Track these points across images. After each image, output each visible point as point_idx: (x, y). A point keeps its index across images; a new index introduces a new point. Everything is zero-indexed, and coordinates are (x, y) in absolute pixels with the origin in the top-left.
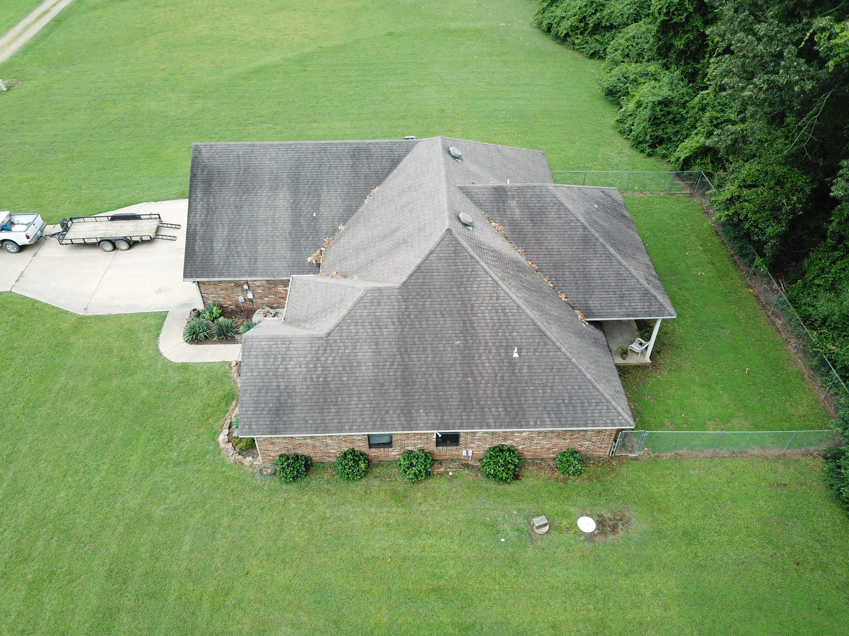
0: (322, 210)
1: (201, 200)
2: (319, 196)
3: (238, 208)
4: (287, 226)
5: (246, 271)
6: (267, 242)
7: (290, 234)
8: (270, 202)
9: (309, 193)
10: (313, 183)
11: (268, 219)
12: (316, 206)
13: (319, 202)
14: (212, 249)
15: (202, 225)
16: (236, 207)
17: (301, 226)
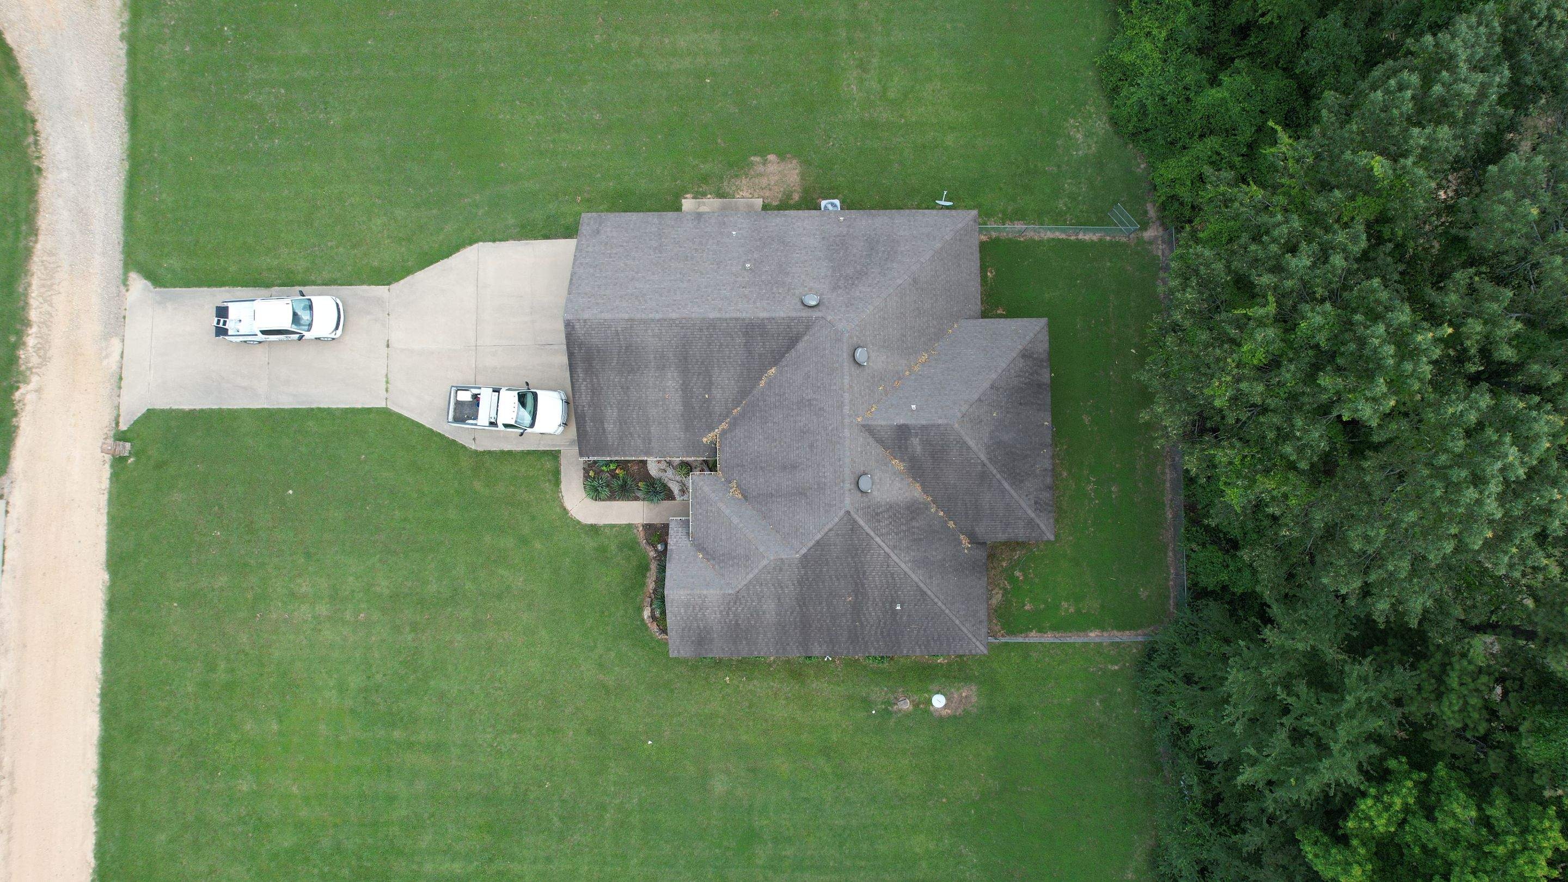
0: (714, 392)
1: (584, 380)
2: (711, 377)
3: (626, 389)
4: (679, 408)
5: (642, 451)
6: (660, 423)
7: (682, 415)
8: (658, 382)
9: (700, 374)
10: (702, 363)
11: (658, 401)
12: (709, 386)
13: (711, 383)
14: (604, 430)
15: (590, 406)
16: (622, 388)
17: (693, 408)
